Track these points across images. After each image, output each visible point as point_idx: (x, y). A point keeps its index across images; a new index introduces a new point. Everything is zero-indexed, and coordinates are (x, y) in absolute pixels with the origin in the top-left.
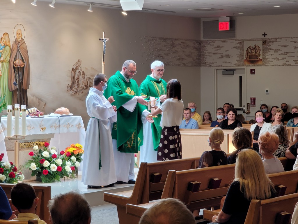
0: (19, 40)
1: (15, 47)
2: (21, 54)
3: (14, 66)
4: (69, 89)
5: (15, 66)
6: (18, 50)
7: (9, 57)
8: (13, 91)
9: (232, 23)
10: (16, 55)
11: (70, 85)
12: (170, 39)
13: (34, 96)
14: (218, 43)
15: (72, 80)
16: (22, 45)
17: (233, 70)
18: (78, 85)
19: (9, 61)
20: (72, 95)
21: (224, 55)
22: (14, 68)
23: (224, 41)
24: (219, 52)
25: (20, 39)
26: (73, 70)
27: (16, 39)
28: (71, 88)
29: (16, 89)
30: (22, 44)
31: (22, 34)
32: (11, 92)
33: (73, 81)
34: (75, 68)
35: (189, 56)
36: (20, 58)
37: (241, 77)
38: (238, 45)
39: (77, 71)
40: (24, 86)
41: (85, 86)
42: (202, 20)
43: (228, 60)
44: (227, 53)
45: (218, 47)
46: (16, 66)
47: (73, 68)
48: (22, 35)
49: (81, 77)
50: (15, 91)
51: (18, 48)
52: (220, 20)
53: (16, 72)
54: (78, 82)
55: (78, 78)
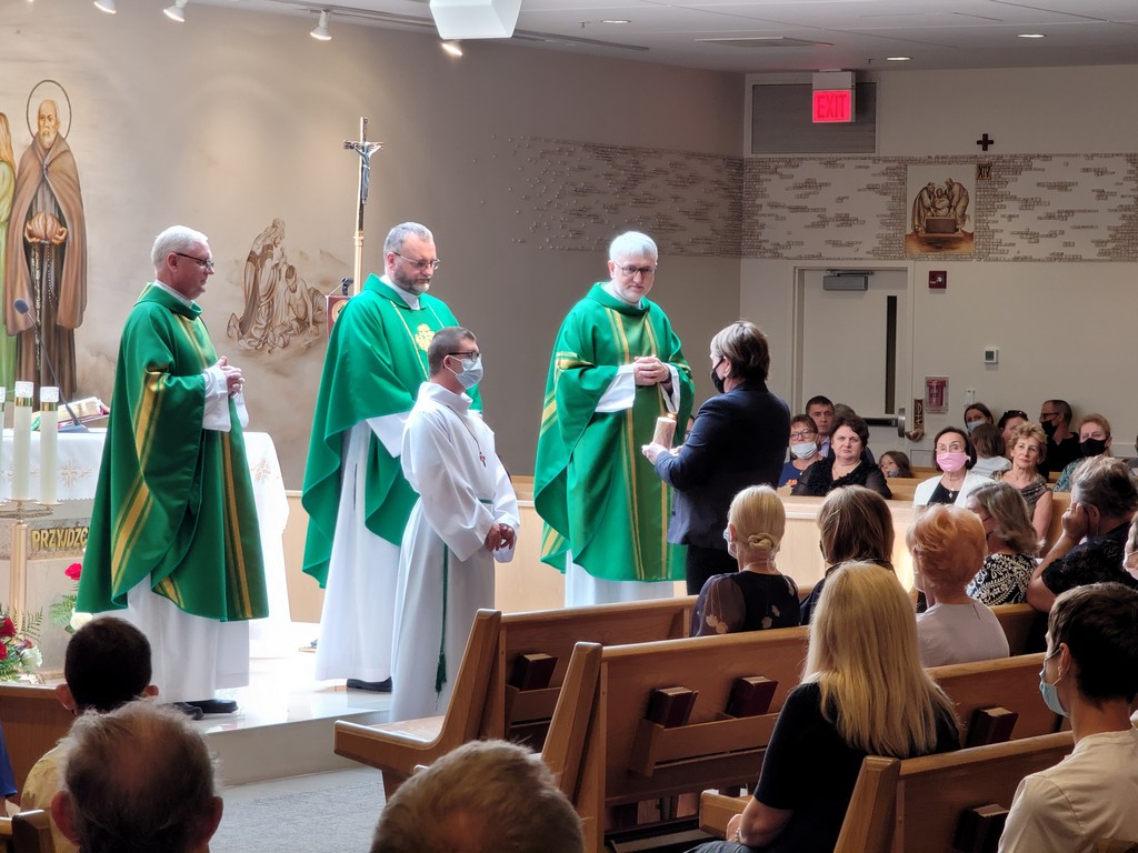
0: (48, 140)
1: (32, 167)
2: (52, 195)
3: (24, 239)
4: (235, 332)
5: (30, 240)
6: (43, 180)
7: (7, 206)
8: (20, 335)
9: (864, 92)
10: (36, 197)
11: (240, 314)
12: (625, 150)
13: (99, 354)
14: (811, 168)
15: (246, 297)
16: (59, 160)
17: (865, 274)
18: (270, 315)
19: (8, 220)
20: (246, 354)
21: (830, 214)
22: (27, 247)
23: (831, 163)
24: (810, 202)
25: (53, 136)
26: (252, 258)
27: (37, 138)
28: (243, 325)
29: (31, 325)
30: (58, 156)
31: (60, 117)
32: (14, 338)
33: (253, 299)
34: (258, 252)
35: (699, 216)
36: (50, 208)
37: (892, 301)
38: (883, 180)
39: (269, 263)
40: (62, 316)
41: (298, 319)
42: (750, 81)
43: (845, 234)
44: (842, 209)
45: (809, 184)
46: (34, 239)
47: (252, 253)
48: (57, 123)
49: (281, 286)
50: (30, 332)
51: (44, 171)
52: (820, 83)
53: (35, 262)
54: (270, 306)
55: (271, 289)
